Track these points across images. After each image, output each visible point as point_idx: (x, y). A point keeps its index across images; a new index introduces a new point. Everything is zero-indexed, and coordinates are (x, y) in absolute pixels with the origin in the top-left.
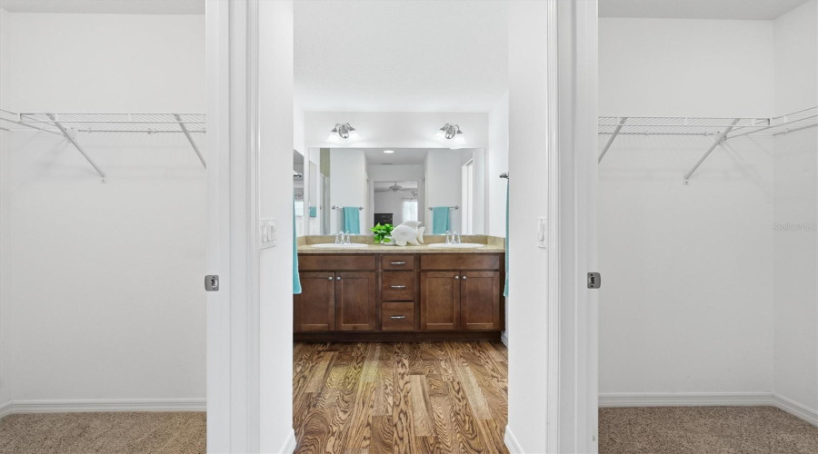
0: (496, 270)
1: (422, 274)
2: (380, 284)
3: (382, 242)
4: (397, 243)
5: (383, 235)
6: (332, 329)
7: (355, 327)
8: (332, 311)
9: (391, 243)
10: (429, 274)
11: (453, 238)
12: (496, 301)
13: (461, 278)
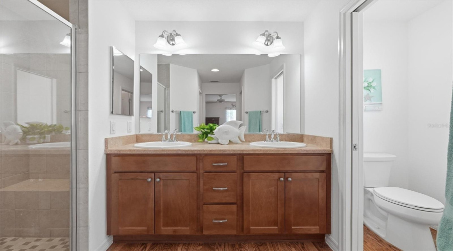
0: (322, 172)
1: (245, 175)
2: (201, 185)
3: (206, 140)
4: (220, 141)
5: (206, 134)
6: (152, 232)
7: (175, 231)
8: (151, 214)
9: (214, 141)
10: (253, 175)
11: (273, 136)
12: (322, 203)
13: (286, 179)
